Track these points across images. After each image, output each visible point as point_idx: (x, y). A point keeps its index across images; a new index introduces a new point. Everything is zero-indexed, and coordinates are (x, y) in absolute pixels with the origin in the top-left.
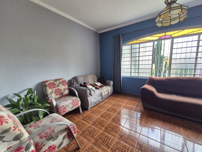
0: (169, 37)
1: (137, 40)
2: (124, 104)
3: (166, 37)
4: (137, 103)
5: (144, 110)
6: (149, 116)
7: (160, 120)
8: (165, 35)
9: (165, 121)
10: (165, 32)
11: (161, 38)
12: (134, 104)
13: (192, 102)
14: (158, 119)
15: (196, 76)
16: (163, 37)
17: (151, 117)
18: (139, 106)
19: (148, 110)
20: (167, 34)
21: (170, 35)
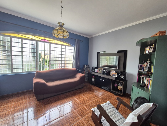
0: (47, 41)
1: (18, 34)
2: (12, 110)
3: (46, 41)
4: (28, 99)
5: (38, 102)
6: (45, 105)
7: (53, 102)
8: (45, 39)
9: (57, 101)
10: (45, 37)
11: (42, 40)
12: (25, 102)
13: (66, 82)
14: (52, 102)
15: (62, 68)
16: (43, 40)
17: (47, 104)
18: (32, 101)
19: (42, 101)
20: (46, 39)
21: (48, 41)
